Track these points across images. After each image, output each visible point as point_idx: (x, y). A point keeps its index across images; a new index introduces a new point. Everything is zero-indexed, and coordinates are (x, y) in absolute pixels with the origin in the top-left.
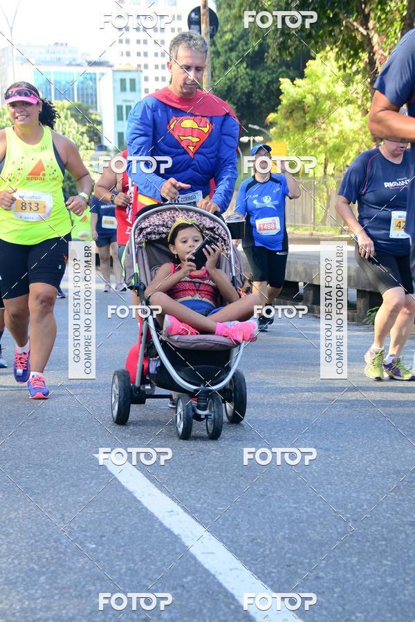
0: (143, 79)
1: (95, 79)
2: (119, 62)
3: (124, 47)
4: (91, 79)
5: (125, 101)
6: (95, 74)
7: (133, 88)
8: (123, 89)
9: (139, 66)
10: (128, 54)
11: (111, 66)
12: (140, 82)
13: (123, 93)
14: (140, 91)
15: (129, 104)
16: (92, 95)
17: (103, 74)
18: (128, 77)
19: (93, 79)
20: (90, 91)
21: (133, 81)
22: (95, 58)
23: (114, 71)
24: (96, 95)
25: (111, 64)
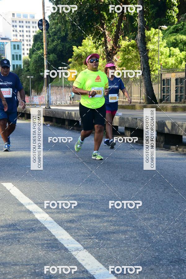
0: (22, 45)
1: (4, 45)
2: (13, 38)
3: (15, 33)
4: (2, 44)
5: (16, 53)
6: (4, 43)
7: (18, 48)
8: (15, 48)
9: (21, 40)
10: (16, 36)
11: (10, 40)
12: (21, 46)
13: (15, 50)
14: (21, 49)
15: (17, 54)
16: (3, 50)
17: (7, 43)
18: (16, 44)
19: (3, 44)
20: (2, 49)
21: (18, 46)
22: (4, 37)
23: (11, 42)
24: (4, 50)
25: (10, 39)
